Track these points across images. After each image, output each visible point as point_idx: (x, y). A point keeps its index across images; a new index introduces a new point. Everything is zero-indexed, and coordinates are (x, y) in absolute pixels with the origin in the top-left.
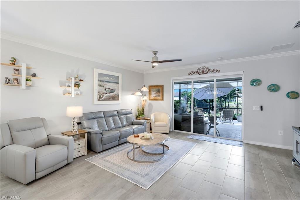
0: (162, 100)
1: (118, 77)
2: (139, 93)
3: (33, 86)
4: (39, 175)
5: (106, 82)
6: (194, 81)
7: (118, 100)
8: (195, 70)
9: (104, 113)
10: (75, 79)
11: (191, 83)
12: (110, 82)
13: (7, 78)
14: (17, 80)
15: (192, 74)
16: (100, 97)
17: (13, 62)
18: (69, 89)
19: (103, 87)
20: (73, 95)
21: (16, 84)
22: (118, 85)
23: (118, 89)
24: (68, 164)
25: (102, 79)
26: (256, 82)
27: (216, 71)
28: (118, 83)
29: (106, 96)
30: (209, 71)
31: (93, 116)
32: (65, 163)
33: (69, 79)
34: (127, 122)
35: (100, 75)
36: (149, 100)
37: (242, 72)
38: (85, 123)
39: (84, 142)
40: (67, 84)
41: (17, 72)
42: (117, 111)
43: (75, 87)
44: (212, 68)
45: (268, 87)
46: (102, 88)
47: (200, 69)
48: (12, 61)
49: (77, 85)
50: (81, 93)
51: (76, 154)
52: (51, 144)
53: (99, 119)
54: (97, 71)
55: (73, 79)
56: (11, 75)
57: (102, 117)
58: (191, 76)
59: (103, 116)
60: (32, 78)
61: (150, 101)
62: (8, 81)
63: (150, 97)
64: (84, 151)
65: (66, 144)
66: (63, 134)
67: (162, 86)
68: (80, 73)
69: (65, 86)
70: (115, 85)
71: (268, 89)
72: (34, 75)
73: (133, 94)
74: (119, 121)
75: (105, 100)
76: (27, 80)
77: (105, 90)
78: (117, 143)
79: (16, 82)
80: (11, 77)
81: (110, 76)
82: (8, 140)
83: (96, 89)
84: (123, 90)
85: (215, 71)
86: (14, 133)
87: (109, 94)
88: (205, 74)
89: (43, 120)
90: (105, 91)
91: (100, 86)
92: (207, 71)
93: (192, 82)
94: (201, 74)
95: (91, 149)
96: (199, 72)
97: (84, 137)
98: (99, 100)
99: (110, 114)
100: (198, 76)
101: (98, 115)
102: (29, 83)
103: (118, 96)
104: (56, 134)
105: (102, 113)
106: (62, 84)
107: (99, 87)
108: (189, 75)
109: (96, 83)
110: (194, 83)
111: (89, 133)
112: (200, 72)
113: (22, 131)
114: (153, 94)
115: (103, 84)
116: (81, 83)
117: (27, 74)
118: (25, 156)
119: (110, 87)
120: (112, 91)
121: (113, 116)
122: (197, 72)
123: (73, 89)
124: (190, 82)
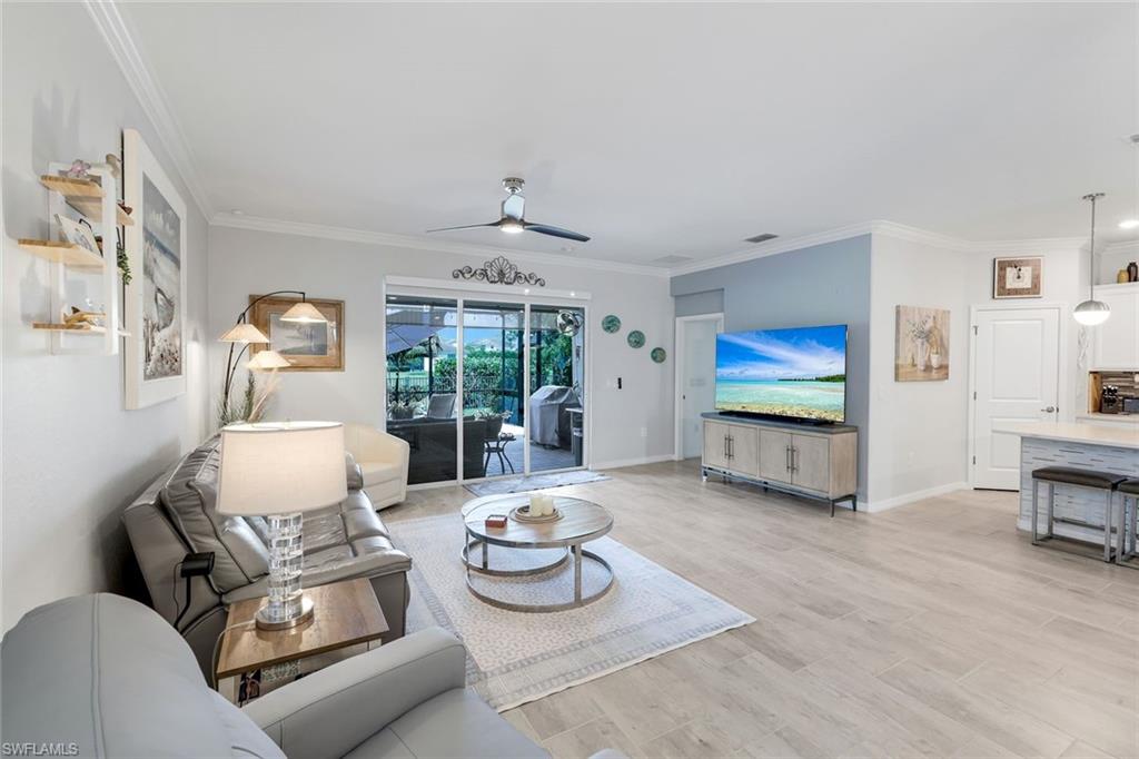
0: (339, 367)
6: (465, 302)
8: (477, 266)
11: (456, 306)
15: (467, 276)
26: (611, 324)
27: (536, 282)
30: (518, 276)
37: (588, 296)
44: (525, 272)
45: (630, 335)
47: (492, 265)
58: (461, 284)
71: (629, 341)
85: (532, 282)
88: (507, 283)
92: (512, 276)
93: (460, 304)
94: (496, 282)
96: (489, 273)
100: (484, 286)
108: (456, 277)
110: (465, 306)
112: (493, 273)
122: (484, 274)
124: (453, 304)
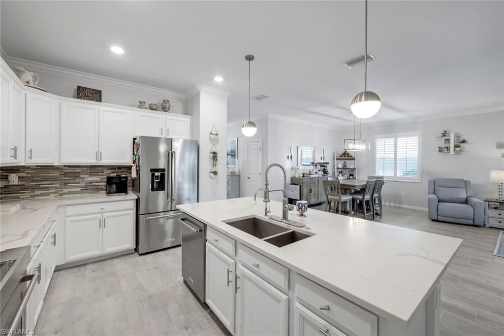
3: (462, 152)
13: (440, 148)
14: (447, 148)
21: (446, 151)
41: (447, 142)
48: (443, 134)
51: (492, 223)
56: (443, 145)
60: (462, 145)
62: (441, 150)
65: (473, 206)
72: (464, 141)
76: (456, 147)
79: (446, 149)
80: (443, 147)
102: (457, 149)
113: (443, 187)
117: (456, 141)
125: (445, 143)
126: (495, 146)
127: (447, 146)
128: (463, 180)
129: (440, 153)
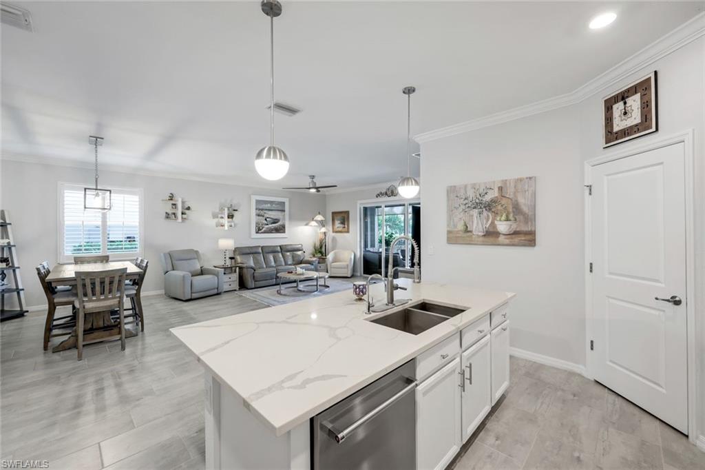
0: (348, 232)
1: (284, 203)
2: (314, 223)
3: (188, 219)
4: (195, 296)
5: (266, 210)
7: (284, 232)
8: (384, 191)
9: (262, 248)
10: (228, 210)
12: (272, 210)
13: (167, 213)
14: (174, 214)
15: (381, 196)
16: (259, 229)
17: (171, 198)
18: (221, 220)
19: (263, 216)
20: (226, 228)
21: (174, 218)
22: (283, 213)
23: (284, 219)
24: (218, 294)
25: (261, 207)
28: (284, 211)
29: (267, 228)
31: (248, 251)
32: (215, 291)
33: (222, 209)
34: (293, 260)
35: (258, 202)
36: (333, 232)
38: (239, 259)
39: (235, 276)
40: (220, 216)
41: (174, 207)
42: (280, 246)
43: (228, 218)
46: (261, 218)
47: (389, 189)
49: (231, 216)
50: (235, 225)
51: (226, 287)
52: (205, 274)
53: (255, 255)
54: (254, 198)
55: (226, 209)
56: (170, 210)
57: (259, 253)
58: (380, 199)
59: (261, 251)
60: (187, 212)
61: (334, 234)
62: (168, 216)
63: (333, 229)
64: (236, 285)
65: (217, 275)
66: (215, 267)
67: (347, 213)
68: (235, 202)
69: (217, 217)
70: (279, 213)
72: (189, 208)
73: (307, 225)
74: (282, 259)
75: (265, 232)
76: (182, 214)
77: (266, 220)
78: (274, 281)
79: (173, 216)
80: (170, 212)
81: (271, 202)
82: (170, 267)
83: (254, 219)
84: (290, 219)
86: (174, 262)
87: (270, 225)
88: (395, 196)
89: (197, 252)
90: (265, 222)
91: (259, 215)
94: (390, 196)
95: (243, 285)
96: (388, 193)
97: (235, 272)
98: (257, 233)
99: (270, 250)
100: (387, 198)
101: (254, 251)
102: (184, 216)
103: (284, 227)
104: (209, 266)
105: (260, 248)
106: (215, 216)
107: (258, 217)
108: (377, 197)
109: (254, 212)
111: (241, 268)
113: (180, 260)
114: (338, 224)
115: (262, 212)
116: (235, 214)
117: (183, 208)
118: (184, 277)
119: (272, 217)
120: (276, 221)
121: (274, 252)
122: (386, 194)
123: (226, 221)
125: (172, 208)
126: (211, 216)
127: (174, 211)
128: (193, 250)
129: (167, 220)
